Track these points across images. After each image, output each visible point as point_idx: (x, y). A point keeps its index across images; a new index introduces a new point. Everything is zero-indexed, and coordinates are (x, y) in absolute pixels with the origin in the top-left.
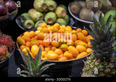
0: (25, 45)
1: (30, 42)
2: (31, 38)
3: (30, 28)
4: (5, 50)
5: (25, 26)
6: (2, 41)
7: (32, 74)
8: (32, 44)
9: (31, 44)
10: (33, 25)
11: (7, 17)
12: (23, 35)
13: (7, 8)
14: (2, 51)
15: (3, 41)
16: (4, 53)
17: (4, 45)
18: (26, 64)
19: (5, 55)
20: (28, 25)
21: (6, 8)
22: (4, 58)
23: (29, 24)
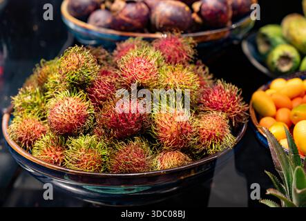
0: (274, 117)
1: (291, 109)
2: (292, 99)
3: (286, 68)
4: (222, 126)
5: (273, 63)
6: (214, 101)
7: (295, 202)
8: (296, 117)
9: (295, 115)
10: (295, 62)
11: (225, 32)
12: (268, 88)
13: (230, 8)
14: (214, 128)
15: (216, 98)
16: (218, 133)
17: (217, 110)
18: (278, 171)
19: (221, 140)
20: (283, 61)
21: (228, 8)
22: (218, 149)
23: (285, 58)
